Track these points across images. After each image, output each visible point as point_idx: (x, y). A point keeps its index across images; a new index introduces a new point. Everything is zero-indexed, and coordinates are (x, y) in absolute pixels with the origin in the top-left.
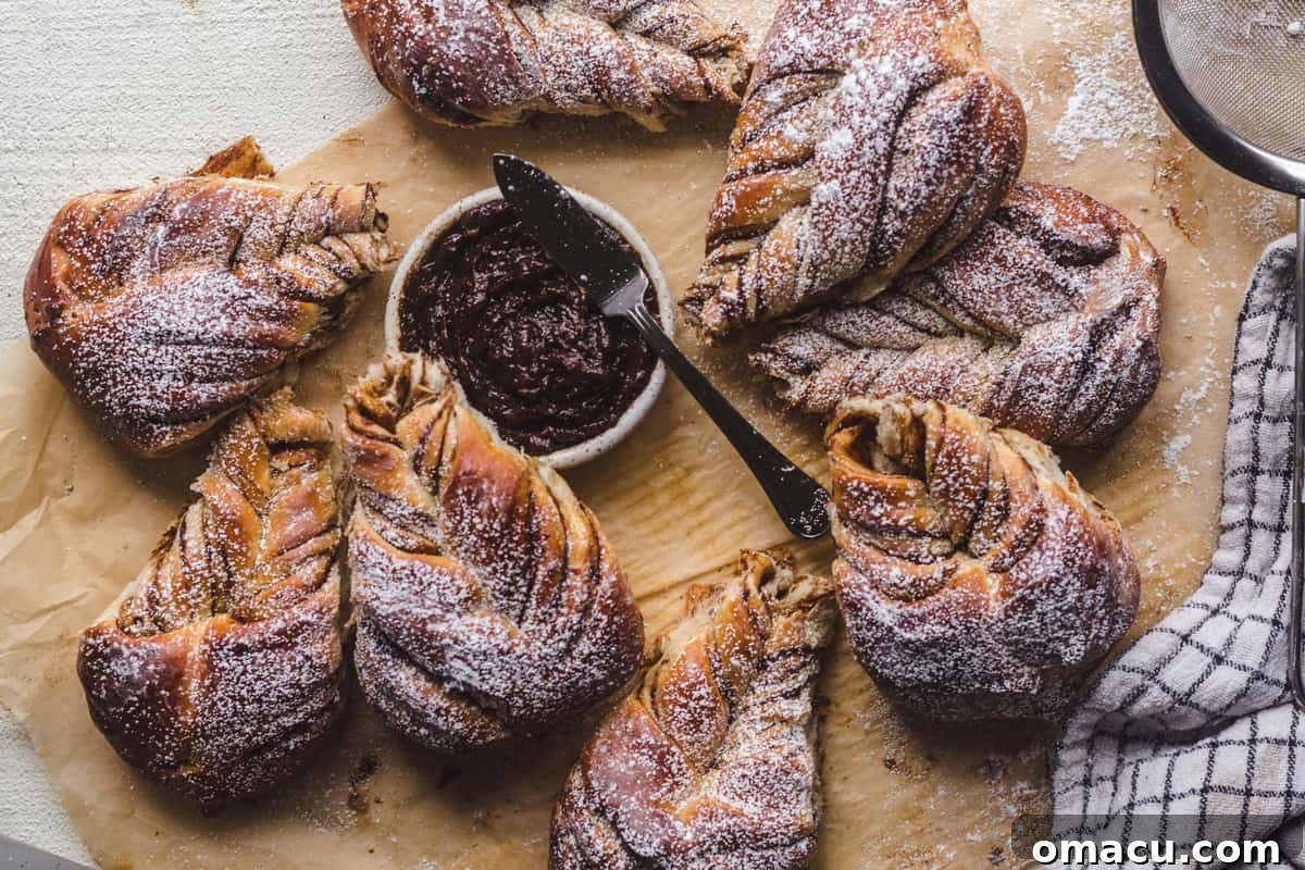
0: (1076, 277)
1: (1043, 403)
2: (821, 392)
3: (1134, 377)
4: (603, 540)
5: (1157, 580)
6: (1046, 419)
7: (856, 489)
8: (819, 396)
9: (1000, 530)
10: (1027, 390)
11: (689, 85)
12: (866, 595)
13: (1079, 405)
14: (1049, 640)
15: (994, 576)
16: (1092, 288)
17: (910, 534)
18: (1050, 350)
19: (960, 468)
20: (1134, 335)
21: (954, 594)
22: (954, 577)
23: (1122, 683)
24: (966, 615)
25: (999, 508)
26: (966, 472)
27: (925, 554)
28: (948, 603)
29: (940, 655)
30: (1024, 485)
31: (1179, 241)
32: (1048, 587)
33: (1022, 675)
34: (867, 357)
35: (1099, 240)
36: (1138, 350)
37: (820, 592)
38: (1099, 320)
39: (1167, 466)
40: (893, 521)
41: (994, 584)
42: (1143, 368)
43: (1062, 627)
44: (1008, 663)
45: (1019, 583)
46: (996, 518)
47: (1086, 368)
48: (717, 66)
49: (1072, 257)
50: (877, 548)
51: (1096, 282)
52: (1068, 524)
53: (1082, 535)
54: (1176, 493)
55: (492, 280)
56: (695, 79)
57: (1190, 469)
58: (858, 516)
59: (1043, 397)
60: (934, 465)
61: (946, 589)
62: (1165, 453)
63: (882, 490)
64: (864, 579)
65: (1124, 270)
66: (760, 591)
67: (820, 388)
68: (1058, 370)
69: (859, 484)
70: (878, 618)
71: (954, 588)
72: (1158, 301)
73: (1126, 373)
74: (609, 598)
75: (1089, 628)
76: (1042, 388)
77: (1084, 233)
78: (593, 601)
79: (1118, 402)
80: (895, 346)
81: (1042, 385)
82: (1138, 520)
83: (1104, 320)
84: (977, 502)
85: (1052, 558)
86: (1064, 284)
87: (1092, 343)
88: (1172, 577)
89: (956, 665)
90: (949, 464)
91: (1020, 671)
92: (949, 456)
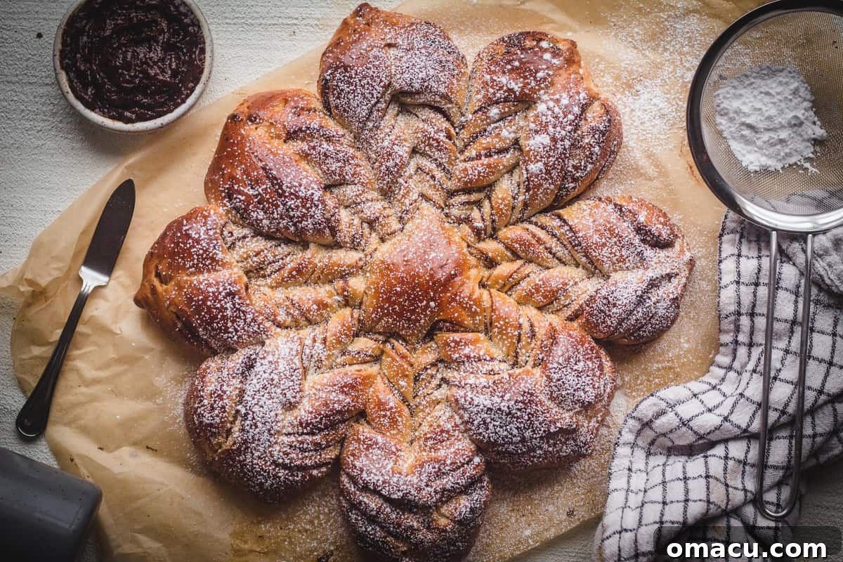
55: (116, 25)
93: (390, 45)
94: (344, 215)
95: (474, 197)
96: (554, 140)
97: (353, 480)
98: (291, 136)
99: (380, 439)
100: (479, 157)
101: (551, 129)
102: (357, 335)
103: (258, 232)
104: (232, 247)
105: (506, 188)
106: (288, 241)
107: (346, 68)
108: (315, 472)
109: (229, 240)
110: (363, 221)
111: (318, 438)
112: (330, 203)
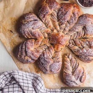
0: (79, 79)
13: (68, 81)
18: (72, 78)
34: (70, 62)
35: (82, 81)
36: (73, 85)
38: (75, 82)
47: (71, 81)
65: (80, 83)
67: (67, 59)
80: (71, 65)
93: (92, 23)
94: (64, 25)
95: (74, 43)
96: (86, 53)
97: (26, 43)
98: (73, 13)
99: (33, 44)
100: (80, 42)
101: (87, 52)
102: (47, 33)
103: (58, 14)
104: (54, 10)
105: (77, 48)
106: (58, 18)
107: (86, 18)
108: (25, 36)
109: (55, 10)
110: (64, 28)
111: (30, 34)
112: (65, 23)
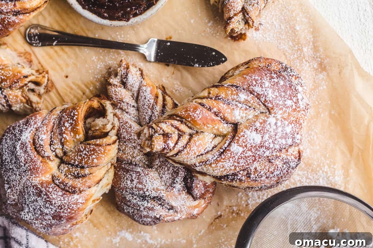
0: (180, 186)
1: (126, 182)
2: (115, 91)
3: (144, 217)
4: (33, 14)
5: (72, 238)
6: (121, 184)
7: (74, 114)
8: (113, 90)
9: (69, 176)
10: (130, 175)
11: (229, 11)
12: (32, 127)
13: (129, 197)
14: (28, 205)
15: (50, 177)
16: (176, 193)
17: (61, 140)
18: (148, 181)
19: (90, 155)
20: (161, 214)
21: (39, 163)
22: (48, 161)
23: (21, 236)
24: (30, 170)
25: (78, 174)
26: (89, 158)
27: (55, 147)
28: (34, 161)
29: (13, 162)
30: (89, 182)
31: (209, 220)
32: (48, 201)
33: (14, 196)
34: (133, 106)
35: (197, 192)
36: (155, 217)
37: (34, 105)
38: (164, 198)
39: (118, 233)
40: (64, 132)
41: (47, 178)
42: (149, 220)
43: (34, 210)
44: (17, 189)
45: (48, 189)
46: (74, 173)
48: (240, 20)
49: (188, 182)
50: (53, 126)
51: (180, 194)
52: (76, 204)
53: (73, 210)
54: (108, 239)
56: (232, 13)
57: (119, 243)
58: (64, 117)
59: (129, 182)
60: (90, 144)
61: (41, 158)
62: (123, 231)
63: (76, 125)
64: (39, 124)
65: (188, 204)
66: (29, 82)
67: (117, 90)
68: (140, 186)
69: (76, 115)
70: (24, 134)
71: (41, 162)
72: (179, 219)
73: (145, 213)
74: (8, 21)
75: (37, 220)
76: (132, 181)
77: (198, 186)
78: (5, 15)
79: (133, 212)
80: (140, 117)
81: (133, 181)
82: (95, 226)
83: (165, 200)
84: (78, 165)
85: (61, 200)
86: (175, 182)
87: (154, 198)
88: (74, 244)
89: (11, 169)
90: (91, 151)
91: (15, 195)
92: (94, 150)
